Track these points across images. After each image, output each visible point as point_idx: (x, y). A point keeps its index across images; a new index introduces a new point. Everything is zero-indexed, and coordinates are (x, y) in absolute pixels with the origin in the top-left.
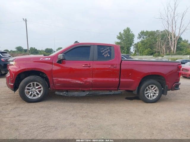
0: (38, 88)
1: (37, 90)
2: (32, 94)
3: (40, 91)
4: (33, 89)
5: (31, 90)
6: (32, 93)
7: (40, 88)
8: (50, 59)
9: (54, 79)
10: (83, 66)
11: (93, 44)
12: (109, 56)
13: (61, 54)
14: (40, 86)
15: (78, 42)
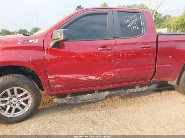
0: (22, 97)
1: (20, 101)
2: (11, 108)
3: (26, 102)
4: (13, 99)
5: (8, 102)
6: (12, 106)
7: (26, 95)
8: (37, 40)
9: (49, 77)
10: (99, 49)
11: (111, 10)
12: (138, 28)
13: (58, 29)
14: (26, 92)
15: (82, 7)
